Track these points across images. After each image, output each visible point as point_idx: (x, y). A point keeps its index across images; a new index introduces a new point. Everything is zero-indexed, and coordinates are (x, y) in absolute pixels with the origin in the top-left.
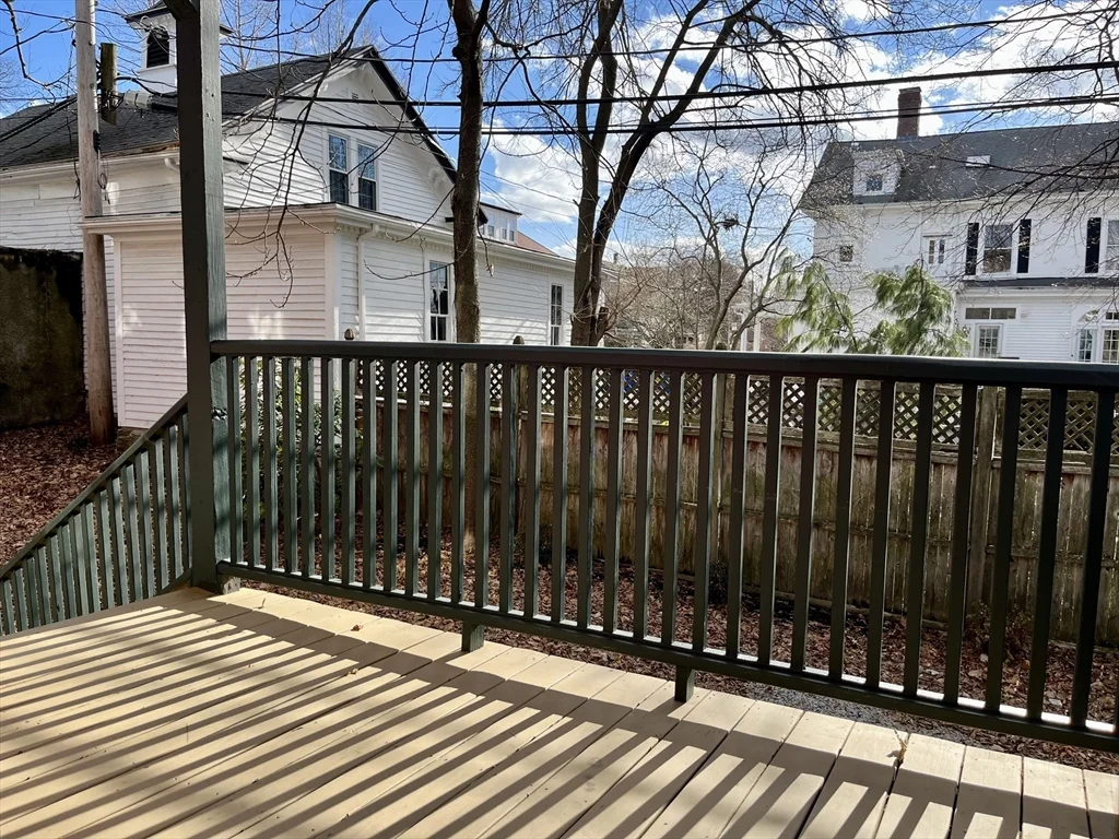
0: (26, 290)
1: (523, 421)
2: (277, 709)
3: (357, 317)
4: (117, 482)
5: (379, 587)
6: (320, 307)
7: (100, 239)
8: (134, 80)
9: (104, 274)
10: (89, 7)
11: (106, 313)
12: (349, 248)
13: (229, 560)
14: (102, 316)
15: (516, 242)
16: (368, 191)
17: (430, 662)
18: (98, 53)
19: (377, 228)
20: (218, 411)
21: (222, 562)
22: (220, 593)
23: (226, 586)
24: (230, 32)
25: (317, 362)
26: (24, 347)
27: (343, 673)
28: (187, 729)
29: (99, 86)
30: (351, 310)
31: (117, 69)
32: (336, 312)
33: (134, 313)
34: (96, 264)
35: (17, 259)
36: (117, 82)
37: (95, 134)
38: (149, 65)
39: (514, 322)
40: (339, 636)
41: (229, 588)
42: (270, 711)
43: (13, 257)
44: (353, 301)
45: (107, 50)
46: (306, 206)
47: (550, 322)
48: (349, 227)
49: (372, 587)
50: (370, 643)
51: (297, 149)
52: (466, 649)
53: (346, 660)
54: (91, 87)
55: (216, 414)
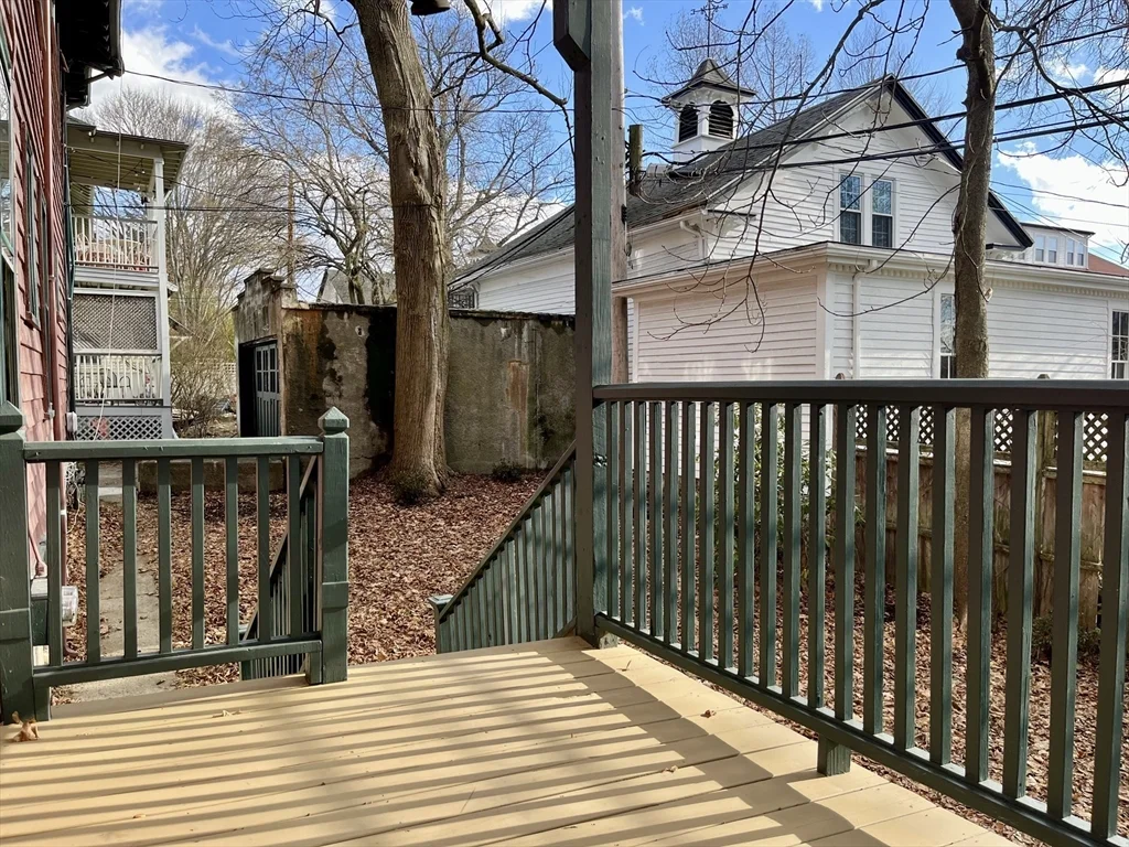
0: (571, 350)
1: (1048, 479)
2: (566, 795)
3: (851, 361)
4: (529, 523)
5: (734, 670)
6: (811, 351)
7: (624, 302)
8: (656, 154)
9: (626, 333)
10: (620, 95)
11: (627, 367)
12: (844, 289)
13: (605, 613)
14: (623, 369)
15: (1085, 266)
16: (883, 226)
17: (770, 777)
18: (627, 135)
19: (875, 264)
20: (600, 458)
21: (601, 614)
22: (597, 646)
23: (602, 640)
24: (753, 94)
25: (805, 409)
26: (567, 399)
27: (660, 768)
28: (471, 796)
29: (627, 166)
30: (843, 353)
31: (645, 146)
32: (828, 355)
33: (646, 366)
34: (620, 324)
35: (564, 323)
36: (644, 158)
37: (623, 208)
38: (681, 139)
39: (1057, 359)
40: (684, 719)
41: (606, 642)
42: (558, 796)
43: (561, 323)
44: (847, 344)
45: (635, 131)
46: (798, 249)
47: (1110, 356)
48: (843, 266)
49: (727, 669)
50: (713, 736)
51: (769, 189)
52: (822, 771)
53: (673, 752)
54: (621, 166)
55: (598, 460)
